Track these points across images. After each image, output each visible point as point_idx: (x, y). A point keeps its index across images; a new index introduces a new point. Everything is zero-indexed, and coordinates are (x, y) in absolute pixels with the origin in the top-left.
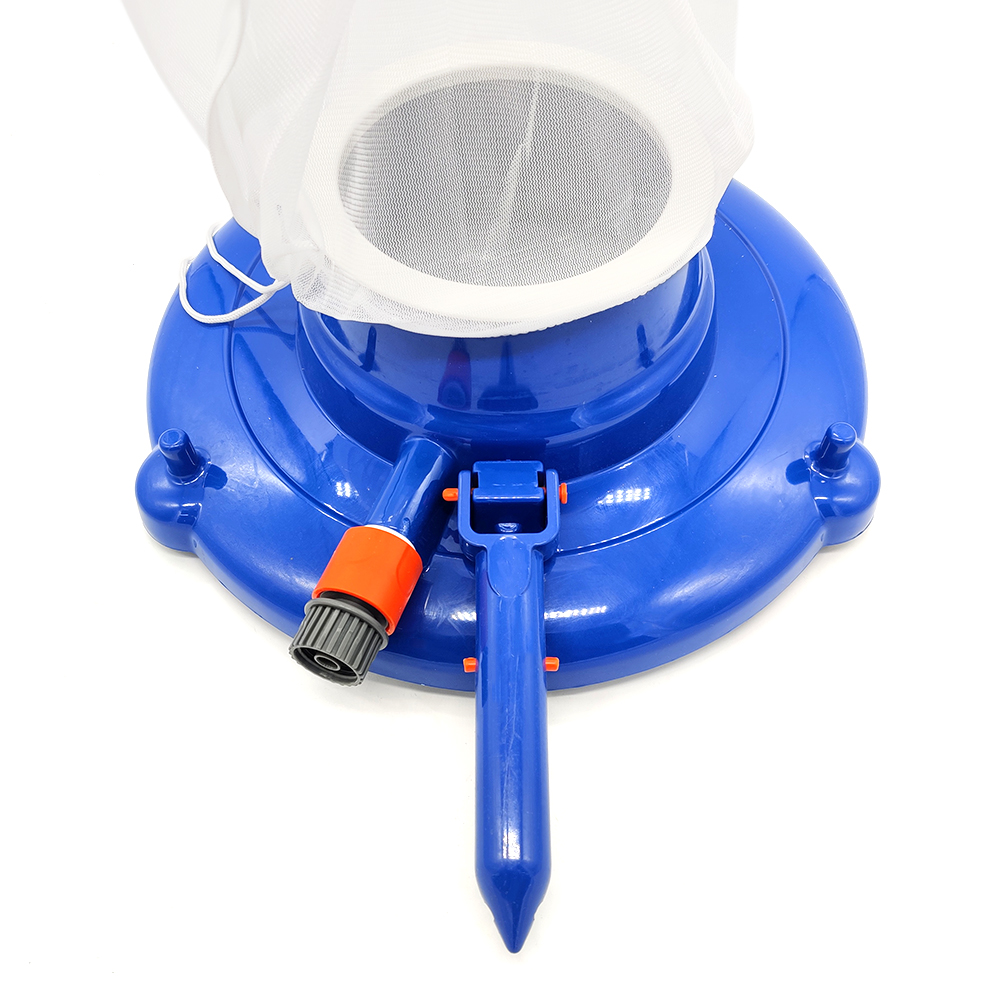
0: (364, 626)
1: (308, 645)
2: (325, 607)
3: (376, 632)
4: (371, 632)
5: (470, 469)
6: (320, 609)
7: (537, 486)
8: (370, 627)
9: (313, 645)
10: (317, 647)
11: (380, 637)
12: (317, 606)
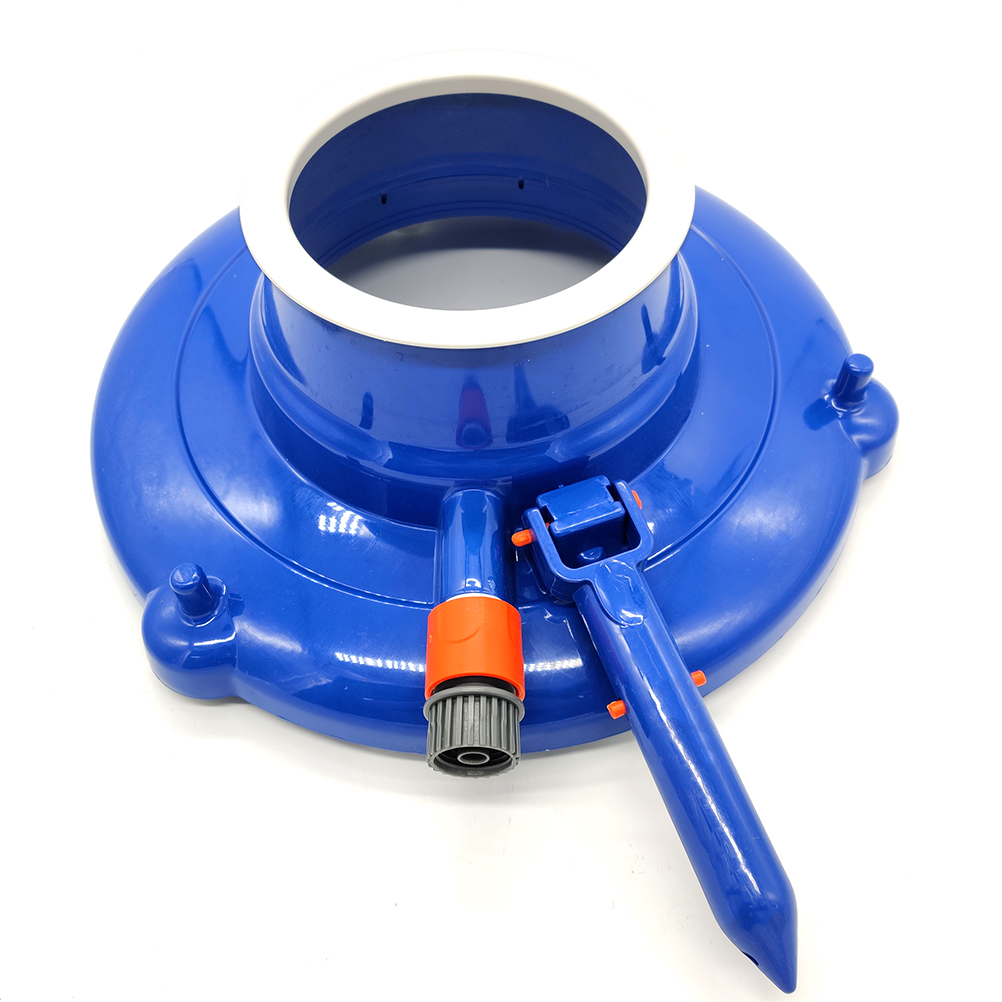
0: (495, 702)
1: (447, 747)
2: (444, 701)
3: (509, 703)
4: (504, 704)
5: (535, 505)
6: (440, 706)
7: (612, 500)
8: (500, 700)
9: (451, 744)
10: (457, 744)
11: (515, 707)
12: (436, 704)
